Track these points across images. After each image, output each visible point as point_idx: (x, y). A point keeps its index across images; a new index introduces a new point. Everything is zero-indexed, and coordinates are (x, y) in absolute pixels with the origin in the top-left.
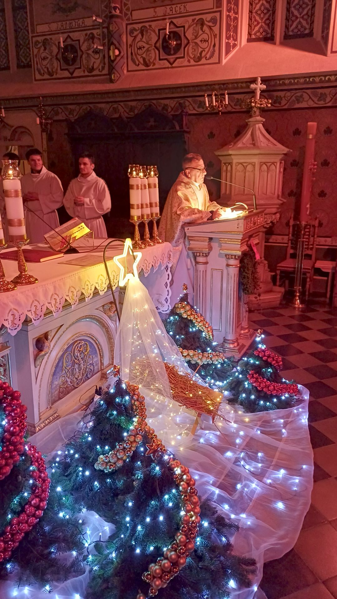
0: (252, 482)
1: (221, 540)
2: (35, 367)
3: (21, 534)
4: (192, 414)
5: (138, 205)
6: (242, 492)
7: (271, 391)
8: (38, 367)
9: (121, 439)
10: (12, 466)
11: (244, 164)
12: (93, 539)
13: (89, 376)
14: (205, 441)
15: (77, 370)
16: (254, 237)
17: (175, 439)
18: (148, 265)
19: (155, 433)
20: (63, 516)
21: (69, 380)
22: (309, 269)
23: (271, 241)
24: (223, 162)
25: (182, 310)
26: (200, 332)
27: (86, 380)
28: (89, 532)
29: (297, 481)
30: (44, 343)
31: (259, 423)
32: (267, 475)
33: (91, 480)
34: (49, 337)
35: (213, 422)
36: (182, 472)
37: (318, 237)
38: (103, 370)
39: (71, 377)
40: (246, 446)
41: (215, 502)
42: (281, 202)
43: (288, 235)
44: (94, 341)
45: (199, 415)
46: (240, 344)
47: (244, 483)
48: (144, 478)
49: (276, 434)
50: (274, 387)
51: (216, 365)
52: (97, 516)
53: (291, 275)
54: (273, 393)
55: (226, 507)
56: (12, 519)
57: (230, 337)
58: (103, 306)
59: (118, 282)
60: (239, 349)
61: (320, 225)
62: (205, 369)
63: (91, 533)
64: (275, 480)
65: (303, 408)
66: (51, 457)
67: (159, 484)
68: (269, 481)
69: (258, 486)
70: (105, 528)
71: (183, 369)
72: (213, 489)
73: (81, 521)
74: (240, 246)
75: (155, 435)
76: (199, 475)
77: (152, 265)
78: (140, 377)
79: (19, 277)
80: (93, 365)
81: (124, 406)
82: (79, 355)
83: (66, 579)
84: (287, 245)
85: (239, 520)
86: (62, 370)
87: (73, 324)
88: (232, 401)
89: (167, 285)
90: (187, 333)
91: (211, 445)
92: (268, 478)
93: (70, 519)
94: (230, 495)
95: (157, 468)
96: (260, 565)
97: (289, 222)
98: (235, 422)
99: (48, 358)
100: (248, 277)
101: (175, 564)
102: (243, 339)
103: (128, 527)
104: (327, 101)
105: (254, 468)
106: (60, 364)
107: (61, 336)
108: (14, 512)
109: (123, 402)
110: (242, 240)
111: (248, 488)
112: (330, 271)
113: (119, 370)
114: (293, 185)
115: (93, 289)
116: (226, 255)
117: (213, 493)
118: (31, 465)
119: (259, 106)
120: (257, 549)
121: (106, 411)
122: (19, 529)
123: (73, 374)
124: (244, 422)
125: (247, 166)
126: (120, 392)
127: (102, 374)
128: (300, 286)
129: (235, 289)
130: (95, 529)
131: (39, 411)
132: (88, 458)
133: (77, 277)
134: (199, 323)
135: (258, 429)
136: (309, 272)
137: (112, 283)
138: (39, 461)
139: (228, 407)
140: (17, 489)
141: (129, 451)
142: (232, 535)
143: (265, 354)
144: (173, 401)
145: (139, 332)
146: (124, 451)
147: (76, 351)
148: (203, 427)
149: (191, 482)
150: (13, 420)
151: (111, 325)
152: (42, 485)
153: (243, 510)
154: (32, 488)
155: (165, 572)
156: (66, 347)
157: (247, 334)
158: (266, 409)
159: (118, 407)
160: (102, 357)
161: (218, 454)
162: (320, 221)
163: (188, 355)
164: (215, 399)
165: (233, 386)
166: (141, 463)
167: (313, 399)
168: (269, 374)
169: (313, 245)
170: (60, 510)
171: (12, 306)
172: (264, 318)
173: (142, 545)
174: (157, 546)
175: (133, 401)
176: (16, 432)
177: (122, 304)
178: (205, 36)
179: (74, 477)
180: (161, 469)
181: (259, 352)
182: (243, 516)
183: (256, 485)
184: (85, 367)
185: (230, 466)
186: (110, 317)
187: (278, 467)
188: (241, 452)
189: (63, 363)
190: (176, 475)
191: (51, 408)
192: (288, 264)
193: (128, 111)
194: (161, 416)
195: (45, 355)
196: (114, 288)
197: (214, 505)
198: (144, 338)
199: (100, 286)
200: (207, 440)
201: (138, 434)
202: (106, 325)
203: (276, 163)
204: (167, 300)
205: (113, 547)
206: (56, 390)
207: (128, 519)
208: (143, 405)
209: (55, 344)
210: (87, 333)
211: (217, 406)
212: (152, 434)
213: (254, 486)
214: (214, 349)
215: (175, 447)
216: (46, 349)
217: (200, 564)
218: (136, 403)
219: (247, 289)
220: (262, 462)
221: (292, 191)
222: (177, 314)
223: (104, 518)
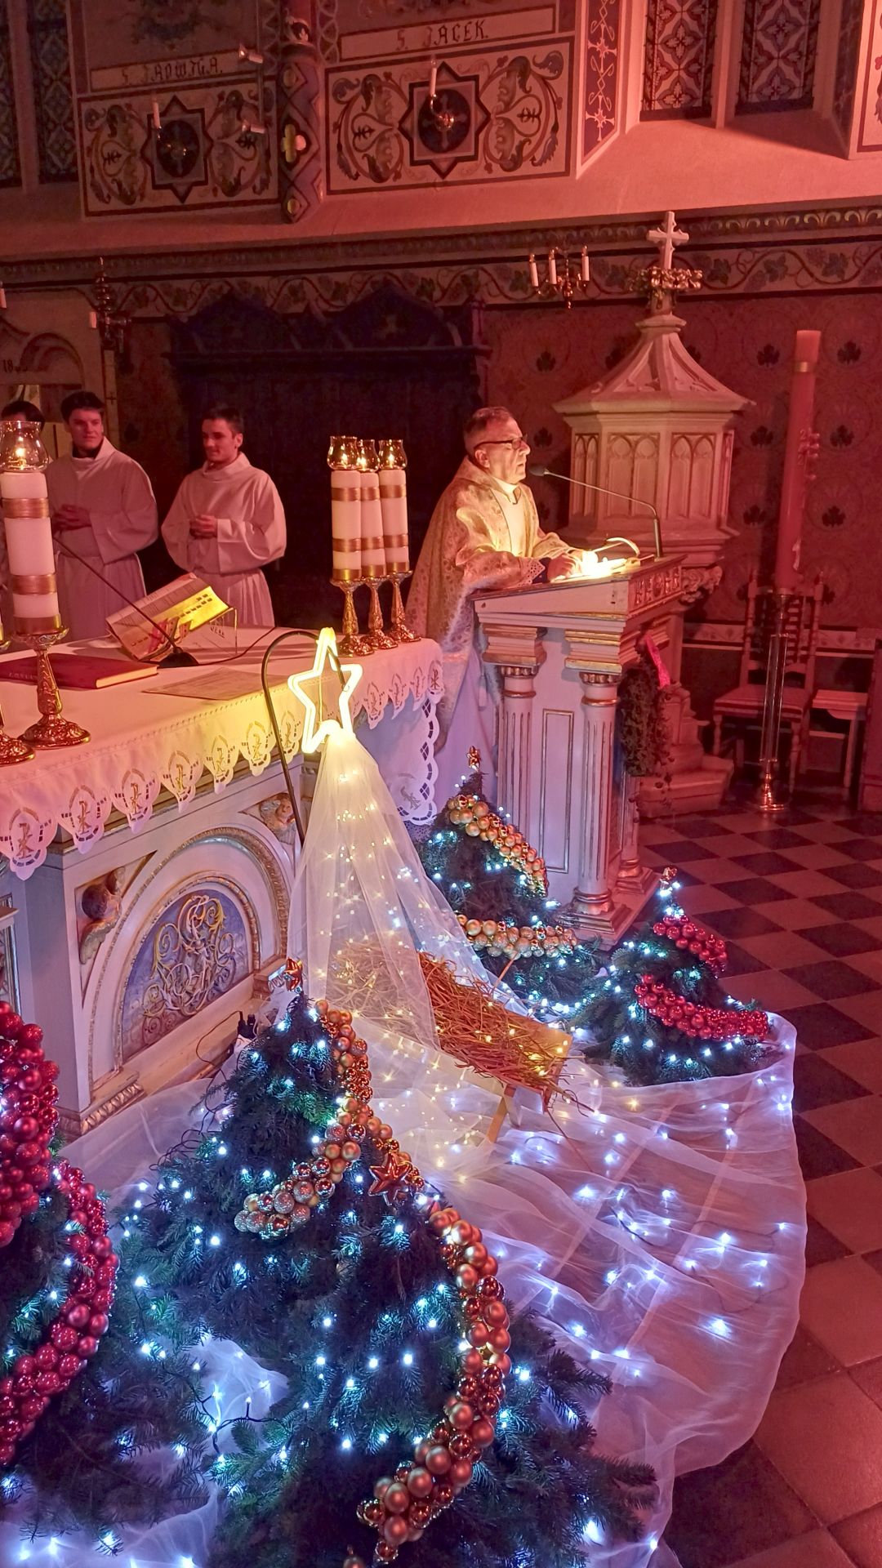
0: (647, 1267)
1: (564, 1418)
2: (81, 962)
3: (40, 1399)
4: (491, 1088)
5: (353, 542)
6: (619, 1292)
7: (698, 1030)
8: (89, 962)
9: (304, 1153)
10: (18, 1222)
11: (630, 437)
12: (229, 1414)
13: (222, 987)
14: (524, 1158)
15: (191, 972)
16: (654, 628)
17: (445, 1152)
18: (377, 699)
19: (394, 1138)
20: (152, 1352)
21: (169, 998)
22: (798, 712)
23: (698, 637)
24: (575, 431)
25: (466, 815)
26: (513, 873)
27: (215, 997)
28: (218, 1395)
29: (763, 1263)
30: (104, 900)
31: (666, 1112)
32: (685, 1248)
33: (223, 1258)
34: (118, 884)
35: (545, 1109)
36: (464, 1238)
37: (822, 627)
38: (259, 970)
39: (174, 988)
40: (632, 1171)
41: (548, 1317)
42: (728, 537)
43: (744, 623)
44: (237, 895)
45: (510, 1091)
46: (618, 907)
47: (624, 1269)
48: (365, 1252)
49: (709, 1141)
50: (705, 1018)
51: (554, 961)
52: (240, 1354)
53: (752, 728)
54: (701, 1033)
55: (579, 1330)
56: (16, 1362)
57: (592, 887)
58: (260, 804)
59: (300, 742)
60: (614, 920)
61: (828, 597)
62: (525, 971)
63: (225, 1398)
64: (706, 1260)
65: (780, 1073)
66: (121, 1199)
67: (403, 1271)
68: (690, 1264)
69: (661, 1275)
70: (262, 1384)
71: (467, 971)
72: (545, 1283)
73: (197, 1367)
74: (618, 650)
75: (393, 1143)
76: (508, 1246)
77: (390, 700)
78: (356, 991)
79: (41, 727)
80: (232, 959)
81: (313, 1065)
82: (195, 931)
83: (158, 1516)
84: (740, 649)
85: (612, 1365)
86: (152, 972)
87: (181, 849)
88: (595, 1055)
89: (427, 751)
90: (480, 877)
91: (541, 1170)
92: (687, 1257)
93: (169, 1358)
94: (589, 1298)
95: (399, 1229)
96: (665, 1483)
97: (746, 587)
98: (603, 1110)
99: (114, 940)
100: (638, 730)
101: (443, 1478)
102: (624, 893)
103: (320, 1382)
104: (846, 277)
105: (651, 1228)
106: (147, 955)
107: (149, 881)
108: (22, 1342)
109: (311, 1056)
110: (623, 635)
111: (634, 1283)
112: (852, 717)
113: (300, 970)
114: (758, 492)
115: (234, 759)
116: (582, 674)
117: (544, 1295)
118: (69, 1218)
119: (670, 286)
120: (659, 1440)
121: (267, 1078)
122: (36, 1387)
123: (180, 983)
124: (626, 1109)
125: (637, 443)
126: (303, 1029)
127: (257, 981)
128: (773, 756)
129: (606, 763)
130: (235, 1388)
131: (91, 1078)
132: (217, 1201)
133: (192, 728)
134: (511, 849)
135: (662, 1128)
136: (798, 721)
137: (283, 743)
138: (89, 1209)
139: (584, 1070)
140: (32, 1281)
141: (326, 1183)
142: (592, 1403)
143: (681, 933)
144: (440, 1054)
145: (354, 874)
146: (313, 1184)
147: (188, 922)
148: (519, 1123)
149: (487, 1266)
150: (22, 1100)
151: (282, 854)
152: (96, 1270)
153: (622, 1341)
154: (69, 1279)
155: (418, 1500)
156: (162, 910)
157: (634, 880)
158: (683, 1075)
159: (298, 1068)
160: (256, 937)
161: (557, 1193)
162: (826, 588)
163: (482, 933)
164: (551, 1048)
165: (598, 1014)
166: (356, 1214)
167: (807, 1051)
168: (692, 983)
169: (807, 649)
170: (144, 1336)
171: (21, 802)
172: (681, 838)
173: (356, 1429)
174: (397, 1432)
175: (337, 1054)
176: (29, 1132)
177: (311, 799)
178: (531, 105)
179: (180, 1251)
180: (407, 1231)
181: (668, 927)
182: (623, 1354)
183: (656, 1273)
184: (212, 963)
185: (588, 1223)
186: (277, 834)
187: (713, 1228)
188: (618, 1187)
189: (153, 951)
190: (448, 1246)
191: (121, 1069)
192: (742, 699)
193: (328, 296)
194: (408, 1093)
195: (108, 930)
196: (289, 758)
197: (546, 1324)
198: (365, 890)
199: (252, 753)
200: (530, 1157)
201: (348, 1139)
202: (267, 855)
203: (714, 434)
204: (428, 792)
205: (281, 1435)
206: (135, 1024)
207: (321, 1361)
208: (362, 1063)
209: (134, 904)
210: (218, 874)
211: (556, 1067)
212: (385, 1140)
213: (650, 1275)
214: (548, 919)
215: (446, 1172)
216: (109, 916)
217: (510, 1481)
218: (344, 1058)
219: (637, 763)
220: (673, 1213)
221: (755, 509)
222: (454, 827)
223: (259, 1358)
